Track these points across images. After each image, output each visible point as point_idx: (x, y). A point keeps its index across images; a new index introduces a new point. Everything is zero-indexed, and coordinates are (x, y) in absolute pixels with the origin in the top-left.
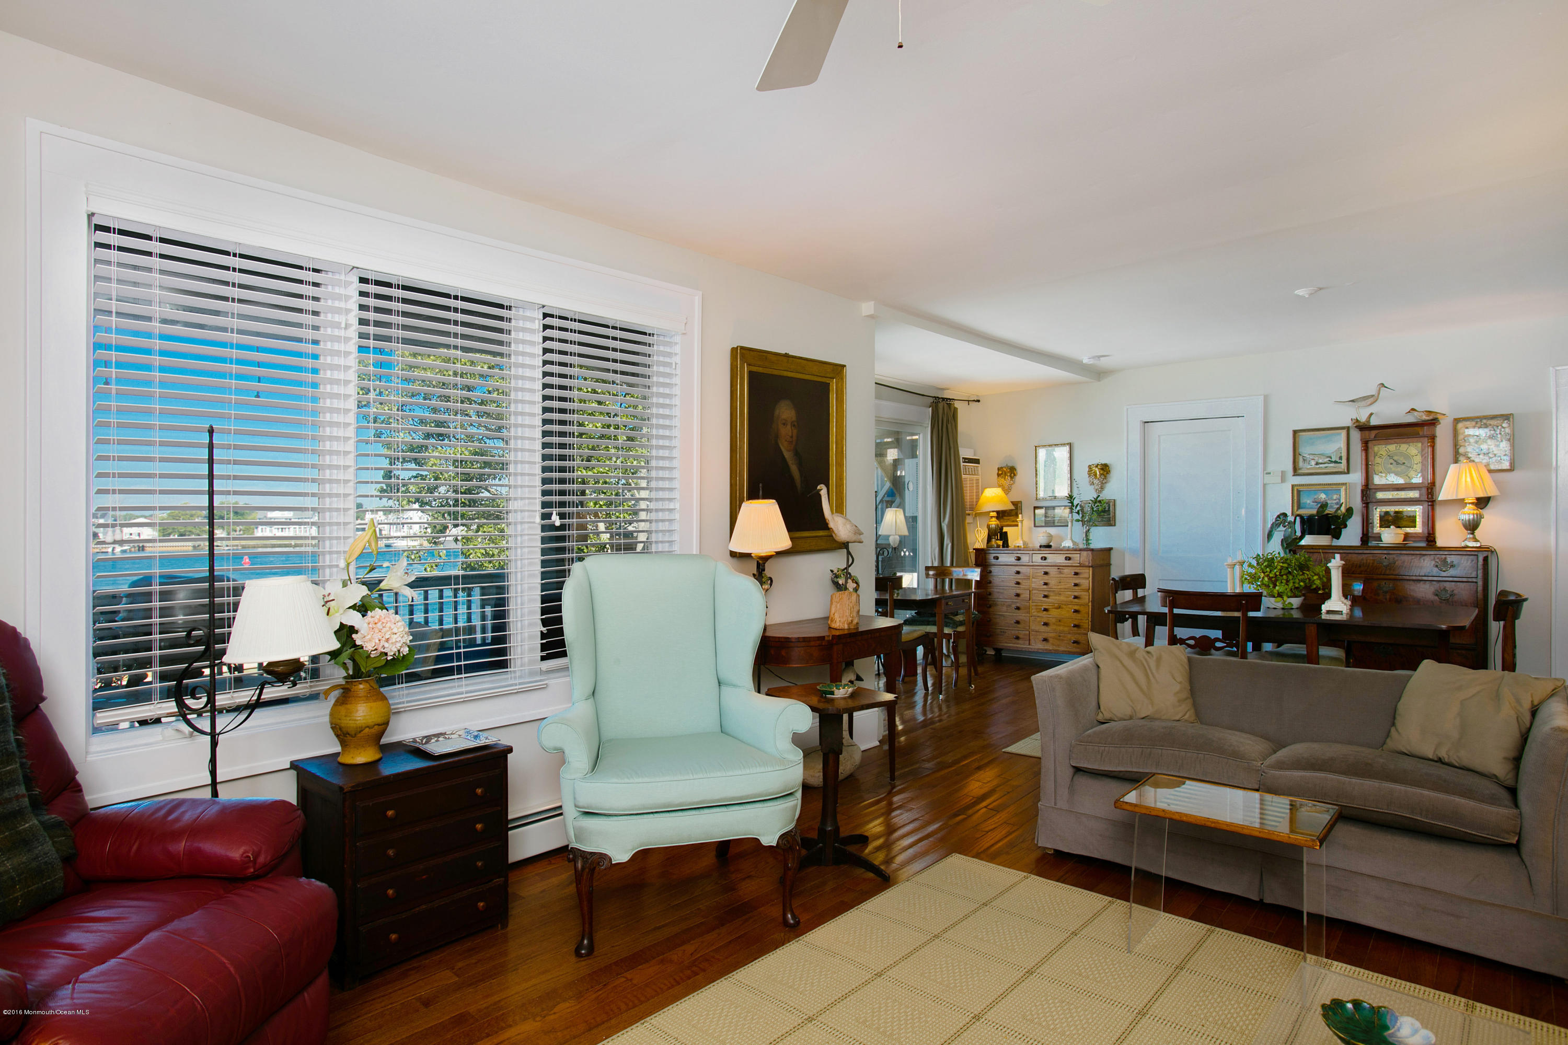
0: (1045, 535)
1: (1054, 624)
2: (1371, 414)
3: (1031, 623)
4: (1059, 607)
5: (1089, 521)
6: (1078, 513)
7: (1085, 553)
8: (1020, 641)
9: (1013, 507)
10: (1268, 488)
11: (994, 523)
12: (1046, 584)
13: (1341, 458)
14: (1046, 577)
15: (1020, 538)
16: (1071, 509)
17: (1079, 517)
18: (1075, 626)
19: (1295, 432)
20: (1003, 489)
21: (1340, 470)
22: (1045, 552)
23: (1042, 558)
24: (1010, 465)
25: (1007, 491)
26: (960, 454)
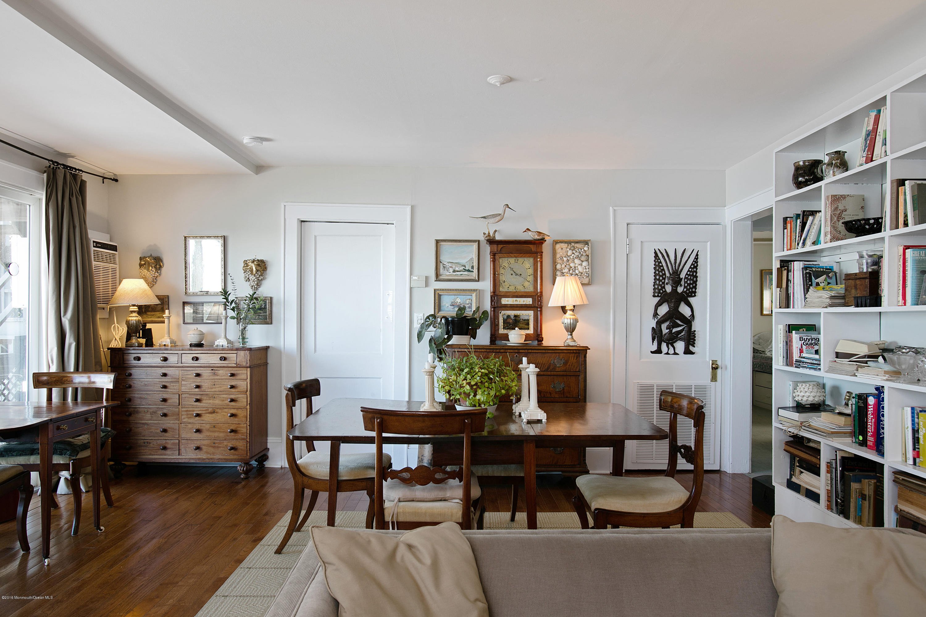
0: (196, 332)
1: (208, 430)
2: (496, 231)
3: (181, 432)
4: (213, 412)
5: (245, 318)
6: (233, 309)
7: (242, 353)
8: (168, 452)
9: (158, 302)
10: (414, 290)
11: (134, 318)
12: (198, 387)
13: (473, 267)
14: (198, 379)
15: (166, 336)
16: (225, 305)
17: (233, 314)
18: (232, 431)
19: (437, 242)
20: (146, 281)
21: (472, 278)
22: (197, 352)
23: (193, 359)
24: (155, 255)
25: (152, 284)
26: (90, 236)
